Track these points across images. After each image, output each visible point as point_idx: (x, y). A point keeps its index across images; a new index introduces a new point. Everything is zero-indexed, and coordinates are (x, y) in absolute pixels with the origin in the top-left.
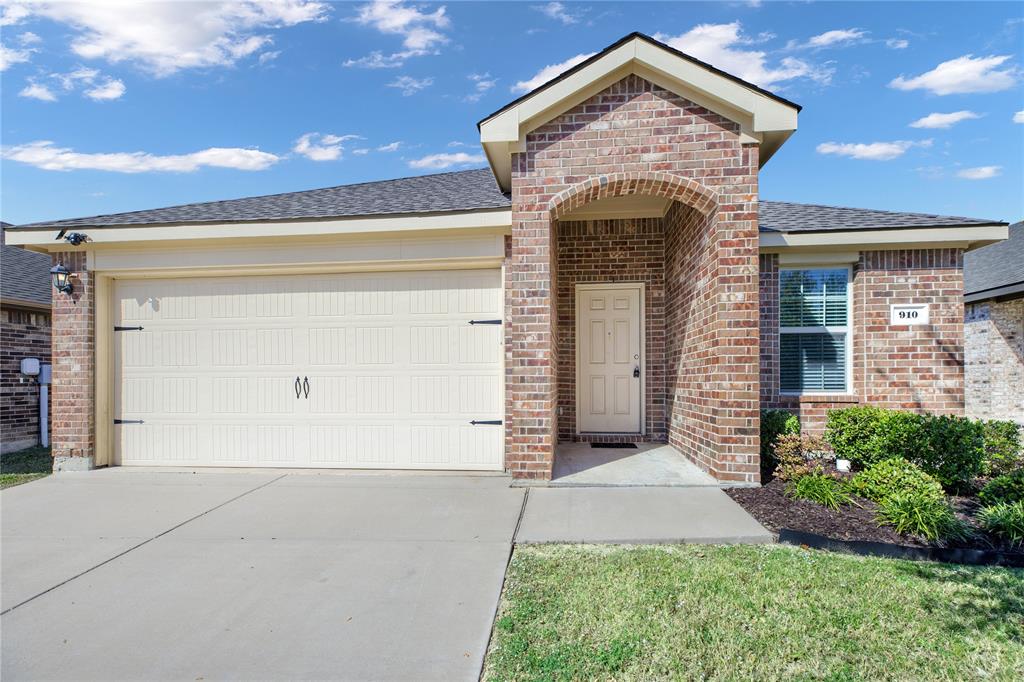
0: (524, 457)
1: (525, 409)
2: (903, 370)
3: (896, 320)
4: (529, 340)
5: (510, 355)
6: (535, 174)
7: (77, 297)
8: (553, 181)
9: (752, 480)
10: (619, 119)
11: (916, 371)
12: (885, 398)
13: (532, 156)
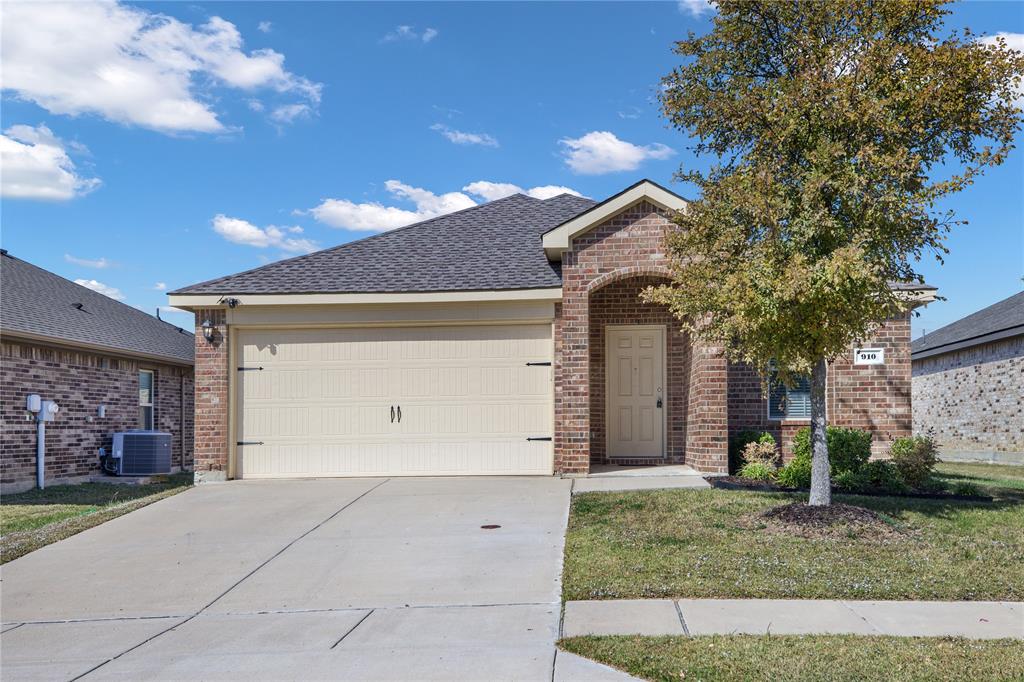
0: (570, 458)
1: (572, 425)
2: (864, 400)
3: (859, 361)
4: (574, 378)
5: (559, 389)
6: (578, 266)
7: (217, 345)
8: (590, 271)
9: (723, 472)
10: (634, 230)
11: (873, 401)
12: (849, 422)
13: (576, 254)
